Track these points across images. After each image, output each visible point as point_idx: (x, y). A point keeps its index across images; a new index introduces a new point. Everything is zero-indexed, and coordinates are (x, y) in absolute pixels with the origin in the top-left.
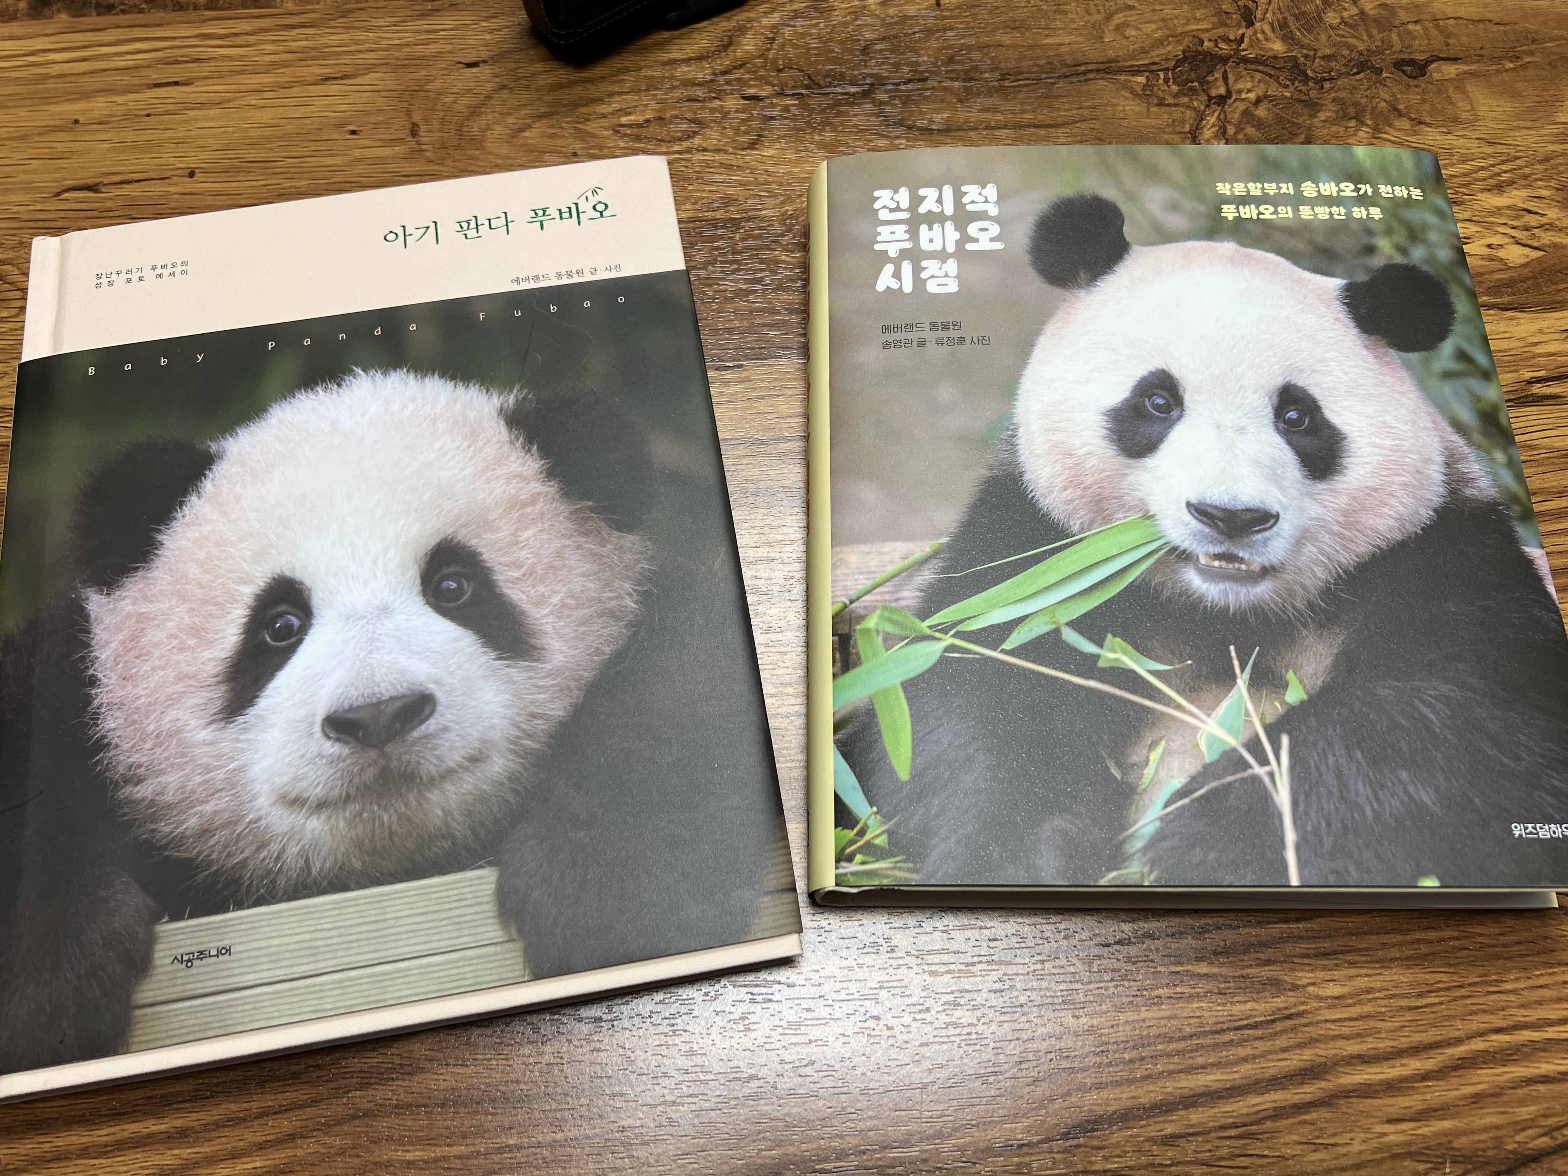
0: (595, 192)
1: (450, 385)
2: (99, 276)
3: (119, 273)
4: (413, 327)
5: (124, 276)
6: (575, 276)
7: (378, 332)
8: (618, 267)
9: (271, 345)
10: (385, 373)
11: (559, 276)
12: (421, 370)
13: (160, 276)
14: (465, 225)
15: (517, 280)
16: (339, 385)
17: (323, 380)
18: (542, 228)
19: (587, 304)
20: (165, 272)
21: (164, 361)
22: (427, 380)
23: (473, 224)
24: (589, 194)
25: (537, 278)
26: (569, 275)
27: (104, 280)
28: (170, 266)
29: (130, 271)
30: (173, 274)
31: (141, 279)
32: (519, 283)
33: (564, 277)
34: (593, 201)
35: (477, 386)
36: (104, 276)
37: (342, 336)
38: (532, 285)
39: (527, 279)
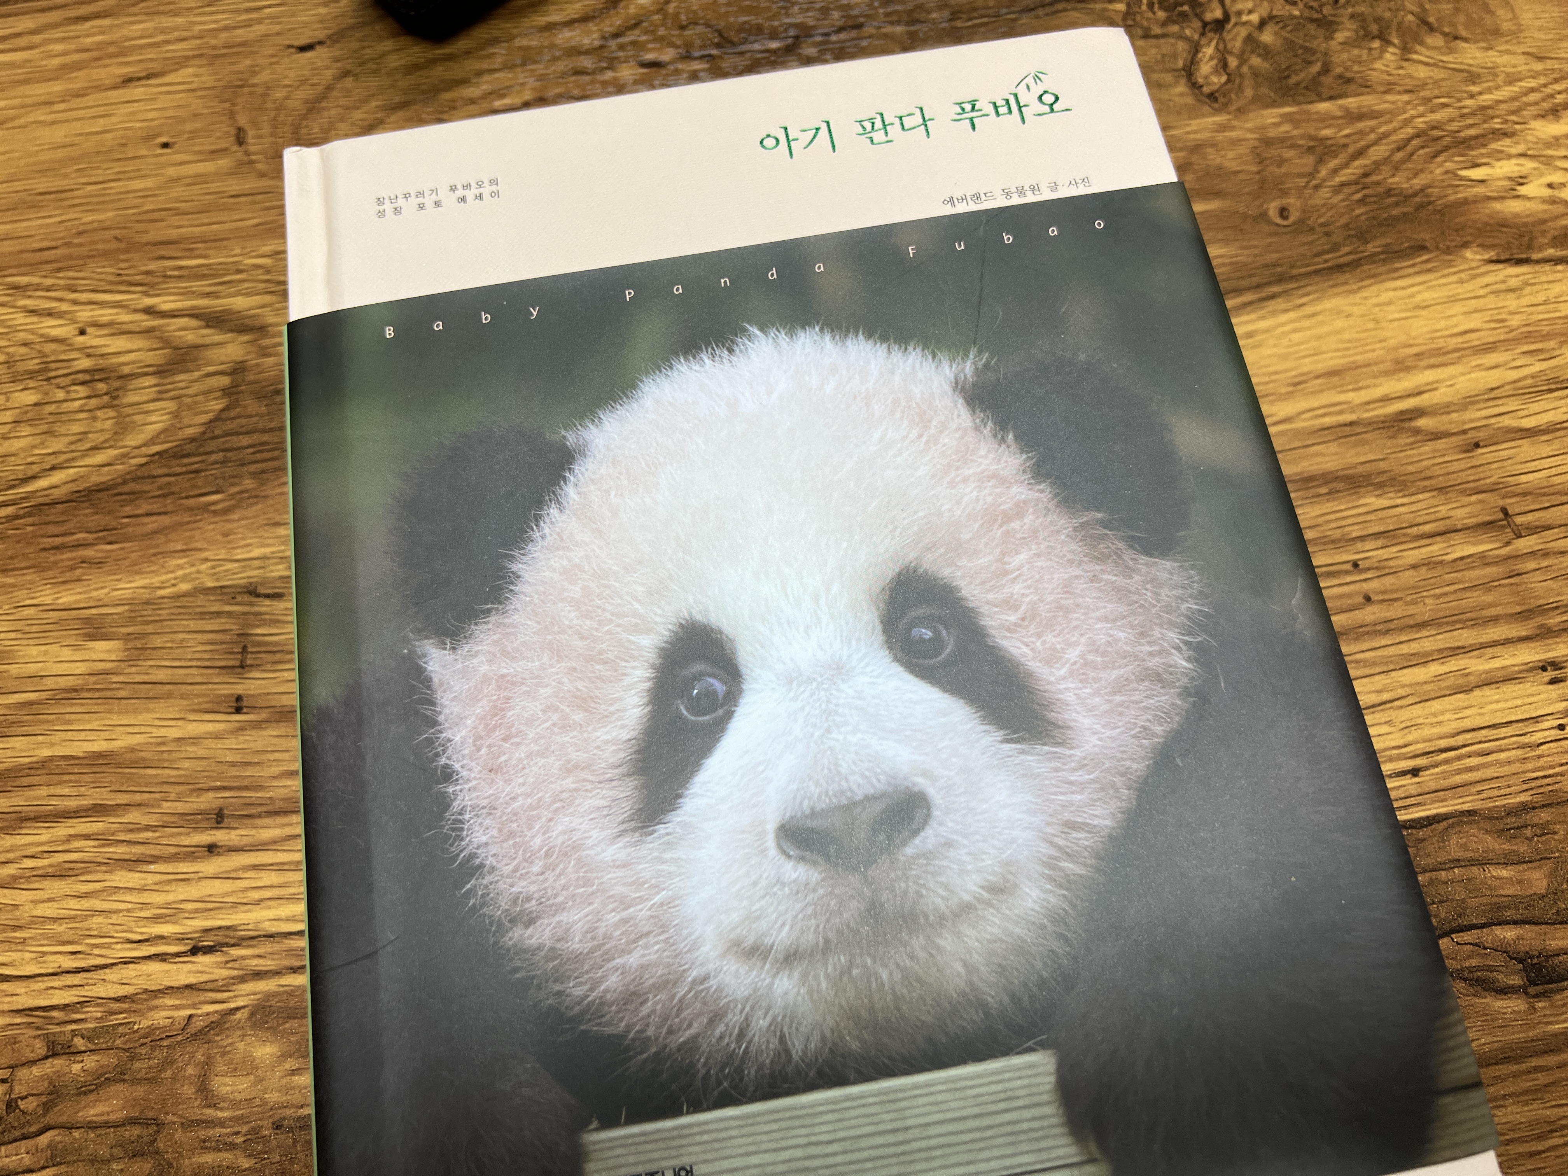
0: (1037, 78)
1: (881, 350)
2: (380, 201)
3: (406, 196)
4: (819, 268)
5: (414, 201)
6: (1029, 193)
7: (773, 275)
8: (1085, 181)
9: (629, 294)
10: (791, 333)
11: (1007, 194)
12: (839, 328)
13: (463, 199)
14: (868, 126)
15: (951, 201)
16: (731, 351)
17: (708, 344)
18: (974, 128)
19: (1053, 231)
20: (470, 195)
21: (486, 318)
22: (849, 342)
23: (878, 124)
24: (1030, 80)
25: (977, 197)
26: (1021, 192)
27: (388, 207)
28: (474, 185)
29: (421, 194)
30: (480, 197)
31: (437, 204)
32: (953, 205)
33: (1015, 196)
34: (1038, 90)
35: (919, 350)
36: (387, 201)
37: (724, 281)
38: (973, 207)
39: (963, 199)
